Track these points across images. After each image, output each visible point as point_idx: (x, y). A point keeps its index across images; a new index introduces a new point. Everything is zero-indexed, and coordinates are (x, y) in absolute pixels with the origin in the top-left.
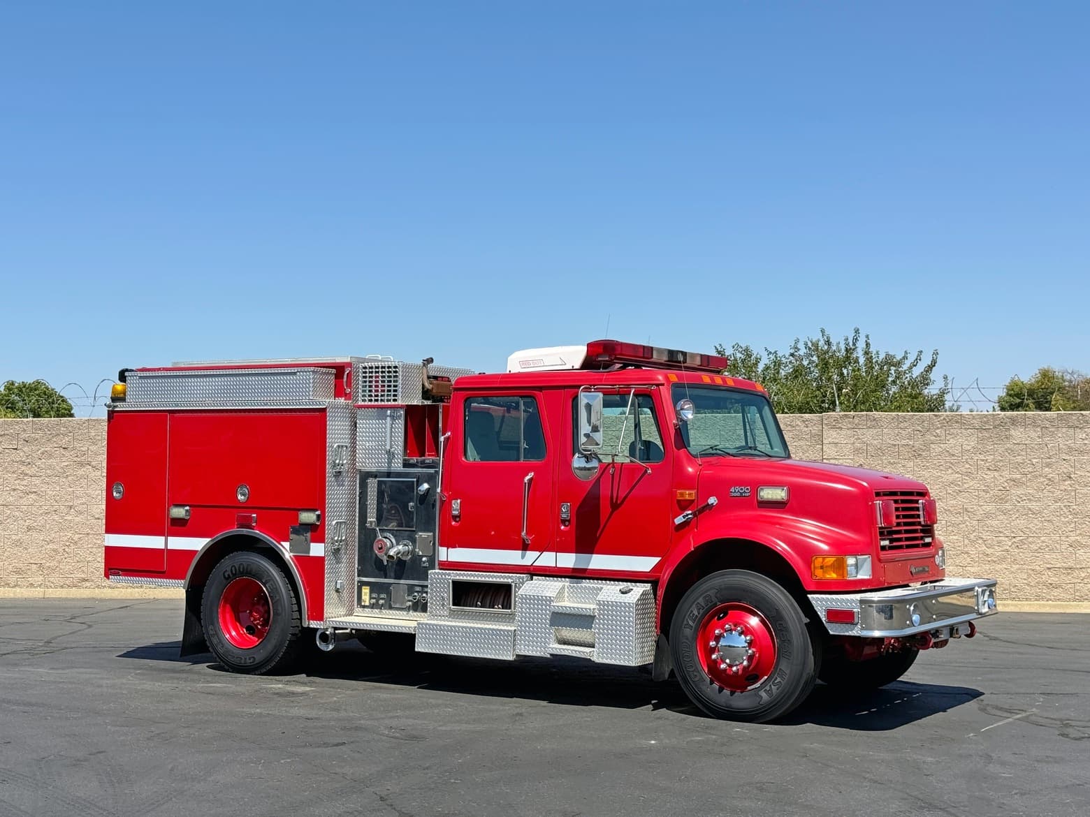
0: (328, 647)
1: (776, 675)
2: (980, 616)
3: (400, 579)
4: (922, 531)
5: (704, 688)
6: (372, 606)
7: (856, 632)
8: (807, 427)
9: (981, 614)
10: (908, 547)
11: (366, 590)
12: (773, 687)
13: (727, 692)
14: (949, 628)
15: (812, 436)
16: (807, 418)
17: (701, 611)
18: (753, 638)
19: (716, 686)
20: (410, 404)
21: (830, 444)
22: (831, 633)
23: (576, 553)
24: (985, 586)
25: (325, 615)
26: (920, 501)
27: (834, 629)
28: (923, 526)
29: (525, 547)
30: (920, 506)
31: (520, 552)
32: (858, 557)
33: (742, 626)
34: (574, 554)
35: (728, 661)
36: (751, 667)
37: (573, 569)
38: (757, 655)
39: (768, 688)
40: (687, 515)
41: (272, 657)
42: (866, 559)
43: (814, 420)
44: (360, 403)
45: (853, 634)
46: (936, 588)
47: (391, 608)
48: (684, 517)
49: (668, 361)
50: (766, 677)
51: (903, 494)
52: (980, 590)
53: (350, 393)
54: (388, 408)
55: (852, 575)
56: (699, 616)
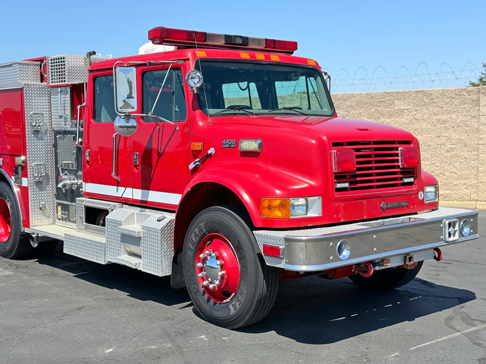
0: (35, 245)
1: (238, 294)
2: (447, 244)
3: (72, 202)
4: (401, 173)
5: (199, 297)
6: (62, 219)
7: (282, 265)
8: (470, 95)
9: (447, 242)
10: (379, 187)
11: (59, 208)
12: (237, 302)
13: (212, 301)
14: (403, 255)
15: (473, 101)
16: (470, 89)
17: (197, 238)
18: (223, 262)
19: (206, 296)
20: (74, 83)
21: (484, 105)
22: (267, 264)
23: (142, 189)
24: (456, 218)
25: (31, 224)
26: (400, 148)
27: (270, 262)
28: (401, 169)
29: (118, 184)
30: (399, 152)
31: (115, 187)
32: (309, 198)
33: (217, 253)
34: (141, 190)
35: (210, 279)
36: (223, 285)
37: (141, 200)
38: (226, 277)
39: (234, 303)
40: (196, 162)
41: (13, 248)
42: (316, 200)
43: (474, 91)
44: (51, 84)
45: (281, 267)
46: (411, 220)
47: (70, 221)
48: (194, 163)
49: (224, 44)
50: (233, 294)
51: (376, 143)
52: (447, 222)
53: (47, 77)
54: (59, 87)
55: (298, 213)
56: (196, 242)
